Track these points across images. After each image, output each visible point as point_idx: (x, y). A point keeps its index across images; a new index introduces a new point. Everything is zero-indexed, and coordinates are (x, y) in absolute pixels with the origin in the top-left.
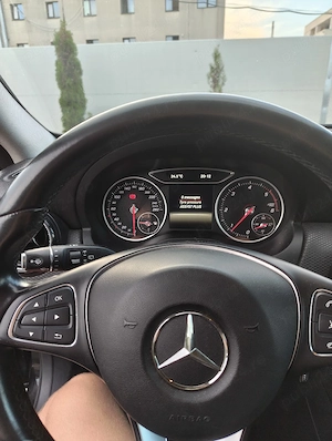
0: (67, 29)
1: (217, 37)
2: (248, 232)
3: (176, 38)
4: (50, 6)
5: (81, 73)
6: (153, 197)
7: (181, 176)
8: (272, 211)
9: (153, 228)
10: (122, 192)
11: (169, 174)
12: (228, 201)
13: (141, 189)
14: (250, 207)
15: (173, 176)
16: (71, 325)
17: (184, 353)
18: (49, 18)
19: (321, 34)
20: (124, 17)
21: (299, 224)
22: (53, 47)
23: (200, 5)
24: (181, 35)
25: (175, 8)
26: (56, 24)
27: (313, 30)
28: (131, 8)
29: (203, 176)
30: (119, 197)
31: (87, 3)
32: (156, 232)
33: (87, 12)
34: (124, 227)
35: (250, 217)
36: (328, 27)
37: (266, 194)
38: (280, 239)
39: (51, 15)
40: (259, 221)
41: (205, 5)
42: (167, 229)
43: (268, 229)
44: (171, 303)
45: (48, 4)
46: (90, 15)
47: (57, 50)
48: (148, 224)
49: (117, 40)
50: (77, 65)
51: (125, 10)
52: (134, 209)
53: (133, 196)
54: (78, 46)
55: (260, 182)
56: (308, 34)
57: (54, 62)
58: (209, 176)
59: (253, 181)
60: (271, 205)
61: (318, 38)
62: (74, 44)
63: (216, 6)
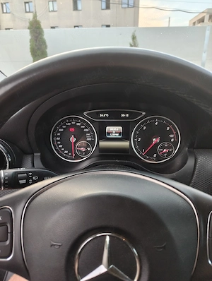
0: (38, 18)
1: (134, 26)
2: (155, 155)
3: (108, 26)
4: (27, 5)
5: (46, 47)
6: (87, 130)
7: (107, 115)
8: (172, 140)
9: (87, 152)
10: (64, 127)
11: (98, 114)
12: (141, 133)
13: (78, 124)
14: (156, 137)
15: (101, 115)
16: (8, 242)
17: (102, 269)
18: (26, 12)
19: (199, 25)
20: (75, 12)
21: (191, 150)
22: (29, 30)
23: (124, 6)
24: (112, 25)
25: (108, 7)
26: (30, 16)
27: (194, 23)
28: (80, 7)
29: (123, 115)
30: (62, 130)
31: (51, 3)
32: (88, 156)
33: (51, 9)
34: (66, 152)
35: (157, 145)
36: (203, 21)
37: (168, 128)
38: (178, 161)
39: (28, 10)
40: (163, 147)
41: (126, 6)
42: (97, 153)
43: (169, 153)
44: (91, 226)
45: (25, 3)
46: (53, 11)
47: (31, 32)
48: (83, 149)
49: (70, 27)
50: (44, 43)
51: (75, 8)
52: (73, 139)
53: (72, 130)
54: (44, 30)
55: (164, 120)
56: (192, 25)
57: (29, 40)
58: (127, 115)
59: (158, 118)
60: (172, 136)
61: (198, 27)
62: (42, 29)
63: (134, 7)
